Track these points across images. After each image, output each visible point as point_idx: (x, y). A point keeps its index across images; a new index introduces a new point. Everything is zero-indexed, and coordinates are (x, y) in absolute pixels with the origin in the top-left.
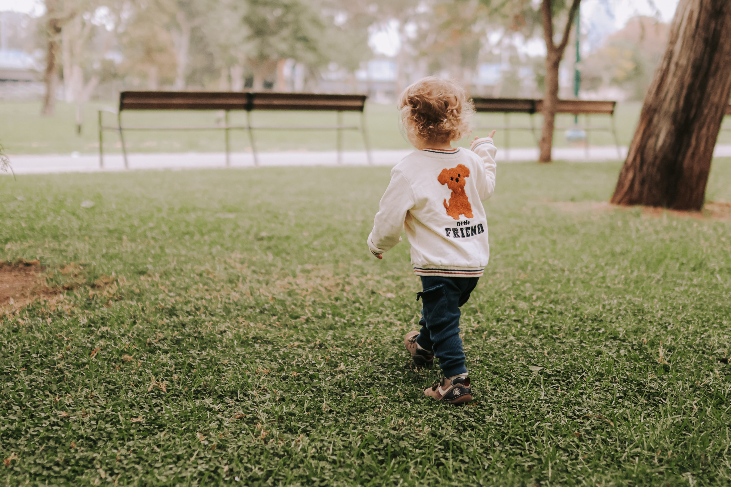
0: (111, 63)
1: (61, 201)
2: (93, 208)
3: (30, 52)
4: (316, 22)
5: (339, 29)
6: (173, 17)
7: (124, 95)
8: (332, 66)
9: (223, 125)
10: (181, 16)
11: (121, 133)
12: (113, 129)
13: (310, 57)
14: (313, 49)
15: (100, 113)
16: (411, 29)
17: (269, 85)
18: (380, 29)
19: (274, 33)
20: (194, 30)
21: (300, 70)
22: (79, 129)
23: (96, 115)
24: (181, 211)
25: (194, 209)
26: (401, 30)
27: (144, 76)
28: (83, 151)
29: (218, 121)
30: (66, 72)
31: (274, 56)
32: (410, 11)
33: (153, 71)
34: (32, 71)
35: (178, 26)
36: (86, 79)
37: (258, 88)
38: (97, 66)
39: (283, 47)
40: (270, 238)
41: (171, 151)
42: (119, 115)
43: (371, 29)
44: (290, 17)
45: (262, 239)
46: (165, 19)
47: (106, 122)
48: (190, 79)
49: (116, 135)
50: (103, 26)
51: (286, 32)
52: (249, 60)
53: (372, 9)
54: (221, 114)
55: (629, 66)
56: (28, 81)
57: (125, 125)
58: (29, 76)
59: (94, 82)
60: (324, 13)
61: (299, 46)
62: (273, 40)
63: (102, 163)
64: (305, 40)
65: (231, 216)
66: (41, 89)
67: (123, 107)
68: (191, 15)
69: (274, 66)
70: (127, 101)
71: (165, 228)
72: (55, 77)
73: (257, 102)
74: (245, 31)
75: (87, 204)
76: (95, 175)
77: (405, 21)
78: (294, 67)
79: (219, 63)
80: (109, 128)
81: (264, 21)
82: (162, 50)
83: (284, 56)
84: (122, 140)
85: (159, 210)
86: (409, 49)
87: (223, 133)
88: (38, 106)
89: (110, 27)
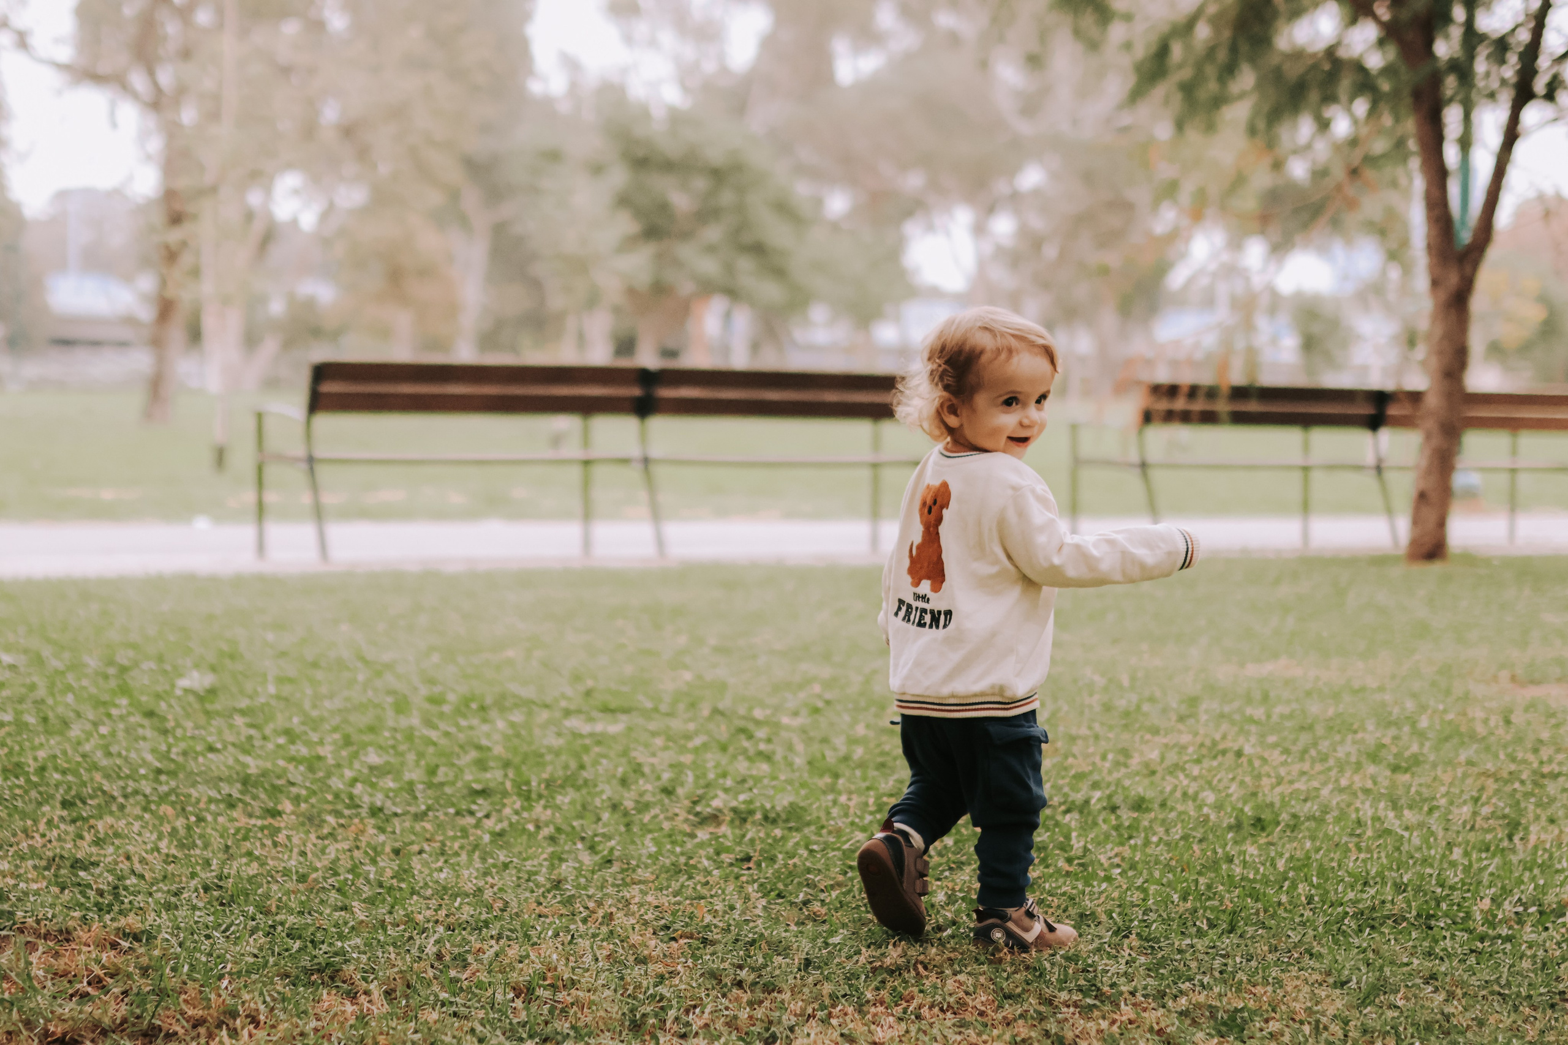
0: (310, 304)
1: (123, 670)
2: (212, 692)
3: (127, 279)
4: (784, 208)
5: (835, 227)
6: (454, 195)
7: (322, 373)
8: (818, 313)
9: (573, 450)
10: (471, 200)
11: (312, 471)
12: (293, 460)
13: (771, 291)
14: (779, 273)
15: (260, 417)
16: (1003, 226)
17: (670, 353)
18: (930, 228)
19: (686, 235)
20: (499, 230)
21: (743, 321)
22: (220, 456)
23: (250, 424)
24: (464, 707)
25: (503, 703)
26: (979, 230)
27: (384, 333)
28: (221, 514)
29: (557, 440)
30: (209, 323)
31: (686, 287)
32: (1001, 187)
33: (403, 320)
34: (130, 321)
35: (463, 221)
36: (251, 340)
37: (647, 359)
38: (277, 307)
39: (709, 266)
40: (741, 817)
41: (440, 514)
42: (308, 423)
43: (912, 229)
44: (727, 197)
45: (714, 818)
46: (435, 198)
47: (276, 441)
48: (487, 340)
49: (297, 475)
50: (294, 222)
51: (713, 233)
52: (631, 292)
53: (914, 181)
54: (565, 423)
55: (1534, 314)
56: (123, 344)
57: (321, 451)
58: (125, 333)
59: (270, 346)
60: (802, 189)
61: (745, 264)
62: (686, 251)
63: (261, 547)
64: (758, 250)
65: (615, 727)
66: (141, 361)
67: (317, 403)
68: (495, 194)
69: (683, 311)
70: (329, 387)
71: (414, 774)
72: (176, 334)
73: (666, 393)
74: (626, 224)
75: (196, 680)
76: (239, 582)
77: (991, 209)
78: (727, 316)
79: (556, 301)
80: (282, 459)
81: (664, 207)
82: (426, 272)
83: (707, 288)
84: (315, 487)
85: (401, 706)
86: (1001, 276)
87: (574, 473)
88: (135, 401)
89: (308, 220)
